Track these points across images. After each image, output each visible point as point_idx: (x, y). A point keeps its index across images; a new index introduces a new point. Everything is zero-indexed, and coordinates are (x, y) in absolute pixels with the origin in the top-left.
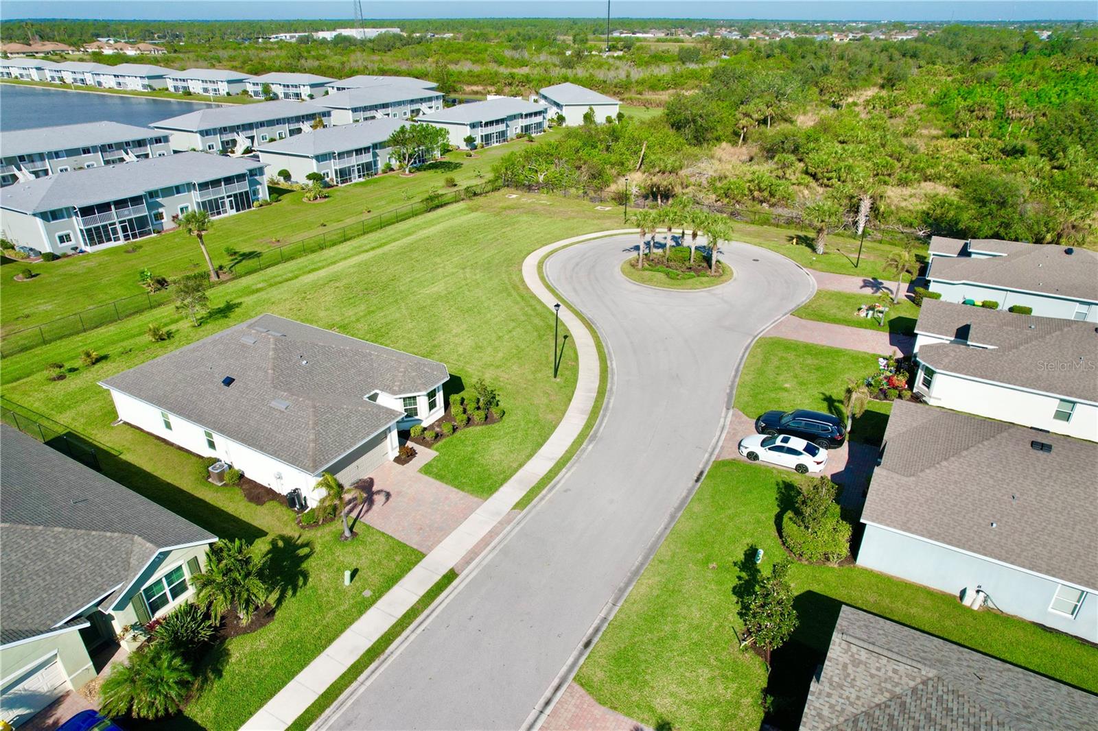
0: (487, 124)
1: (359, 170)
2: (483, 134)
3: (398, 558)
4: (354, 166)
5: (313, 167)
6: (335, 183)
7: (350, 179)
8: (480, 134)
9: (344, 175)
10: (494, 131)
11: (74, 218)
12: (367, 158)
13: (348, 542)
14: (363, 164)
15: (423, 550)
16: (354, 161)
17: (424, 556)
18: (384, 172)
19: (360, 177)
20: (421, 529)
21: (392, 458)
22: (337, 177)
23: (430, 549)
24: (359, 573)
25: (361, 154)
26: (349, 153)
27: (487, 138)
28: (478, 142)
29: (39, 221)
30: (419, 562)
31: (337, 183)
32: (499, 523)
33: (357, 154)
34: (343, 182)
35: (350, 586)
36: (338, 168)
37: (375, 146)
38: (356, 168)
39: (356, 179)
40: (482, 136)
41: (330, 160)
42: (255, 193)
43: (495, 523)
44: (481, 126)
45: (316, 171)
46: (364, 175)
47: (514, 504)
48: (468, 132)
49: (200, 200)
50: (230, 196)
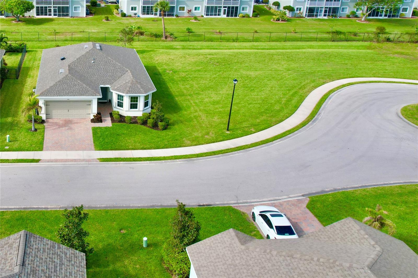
1: (326, 11)
4: (322, 8)
7: (316, 15)
9: (313, 11)
14: (330, 8)
18: (349, 17)
19: (325, 15)
21: (91, 118)
22: (306, 12)
25: (331, 1)
31: (306, 16)
34: (311, 16)
36: (308, 6)
39: (321, 17)
42: (244, 9)
45: (292, 6)
46: (329, 15)
49: (206, 5)
50: (225, 7)
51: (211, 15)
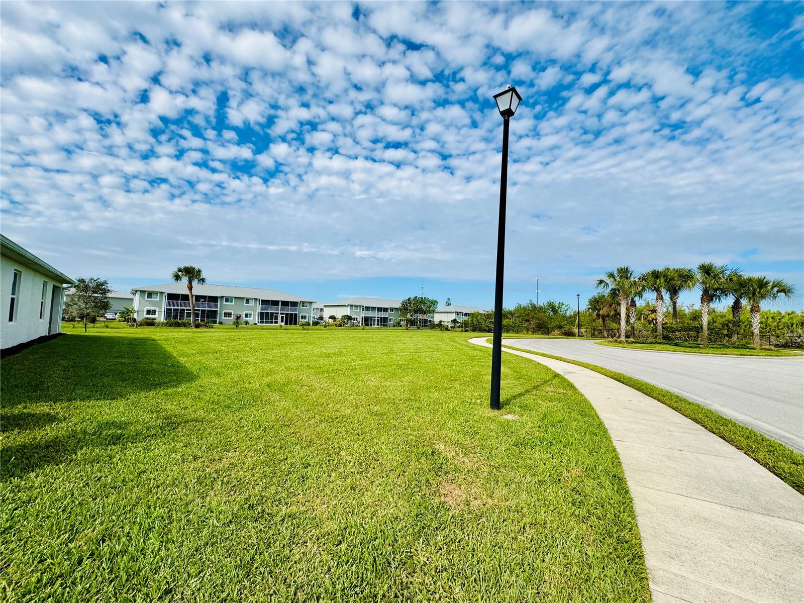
5: (347, 311)
6: (360, 325)
7: (371, 324)
9: (367, 321)
12: (385, 315)
14: (381, 318)
16: (375, 314)
18: (395, 326)
19: (378, 325)
22: (362, 321)
25: (381, 311)
26: (373, 309)
33: (378, 311)
34: (366, 325)
36: (364, 316)
37: (391, 310)
38: (376, 319)
39: (375, 326)
41: (360, 310)
45: (349, 315)
46: (381, 324)
49: (260, 311)
50: (283, 314)
51: (266, 322)
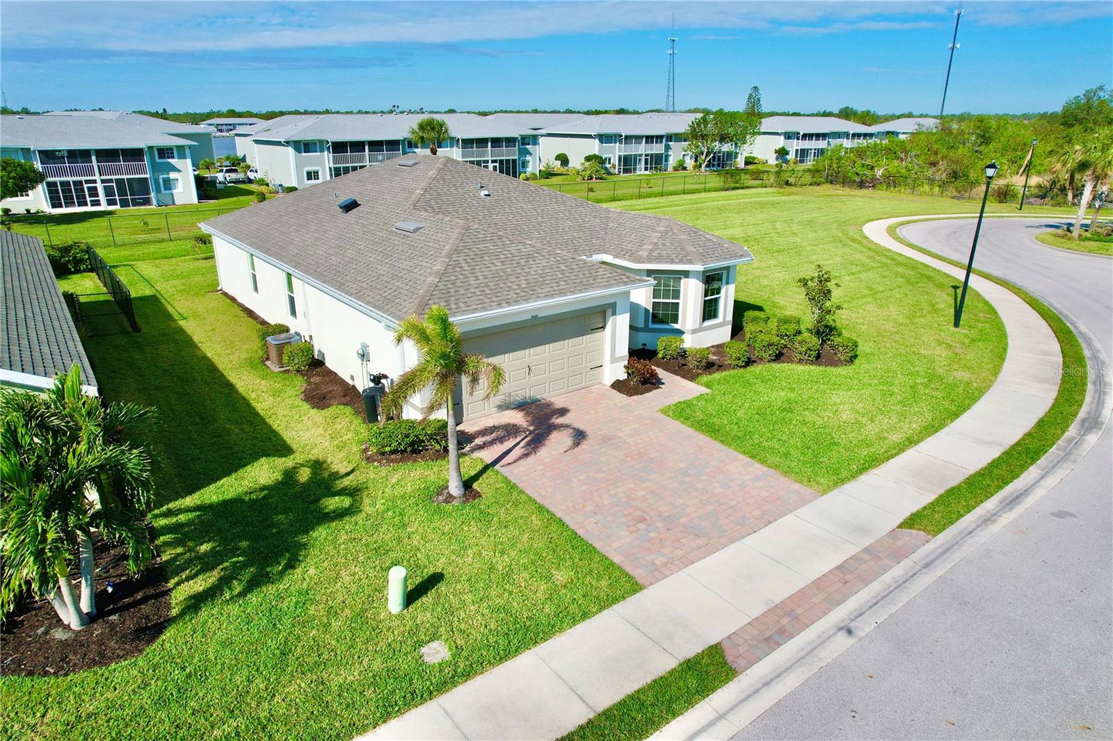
0: (805, 136)
1: (646, 160)
2: (799, 148)
3: (561, 576)
4: (641, 155)
5: (594, 147)
6: (616, 171)
7: (635, 169)
8: (795, 148)
9: (628, 163)
10: (813, 147)
11: (326, 153)
12: (658, 149)
13: (448, 507)
14: (652, 155)
15: (638, 573)
16: (642, 149)
17: (636, 588)
18: (675, 169)
19: (646, 169)
20: (643, 520)
21: (608, 380)
22: (620, 165)
23: (659, 573)
24: (442, 587)
25: (652, 142)
26: (638, 138)
27: (803, 153)
28: (791, 157)
29: (291, 150)
30: (616, 600)
31: (620, 172)
32: (867, 550)
33: (647, 142)
34: (626, 171)
35: (400, 616)
36: (622, 154)
37: (670, 138)
38: (643, 158)
39: (641, 171)
40: (797, 151)
41: (615, 143)
42: (524, 164)
43: (854, 550)
44: (798, 139)
45: (597, 153)
46: (651, 168)
47: (907, 514)
48: (780, 142)
50: (495, 161)
